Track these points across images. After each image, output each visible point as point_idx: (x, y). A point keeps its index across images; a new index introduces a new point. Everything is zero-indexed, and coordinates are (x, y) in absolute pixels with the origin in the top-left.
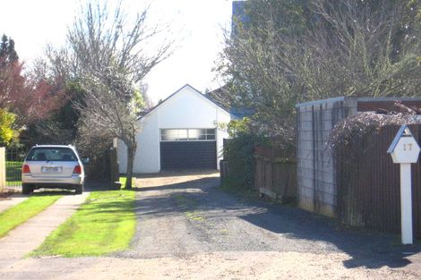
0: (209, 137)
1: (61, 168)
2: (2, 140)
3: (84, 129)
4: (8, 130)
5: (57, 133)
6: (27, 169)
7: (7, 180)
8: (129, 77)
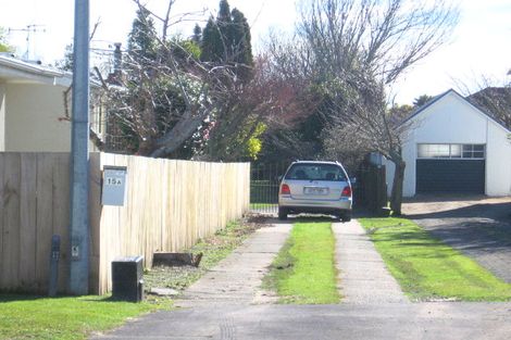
0: (476, 155)
1: (328, 189)
2: (248, 153)
3: (332, 142)
4: (256, 141)
5: (297, 146)
6: (286, 189)
7: (251, 201)
8: (378, 79)
